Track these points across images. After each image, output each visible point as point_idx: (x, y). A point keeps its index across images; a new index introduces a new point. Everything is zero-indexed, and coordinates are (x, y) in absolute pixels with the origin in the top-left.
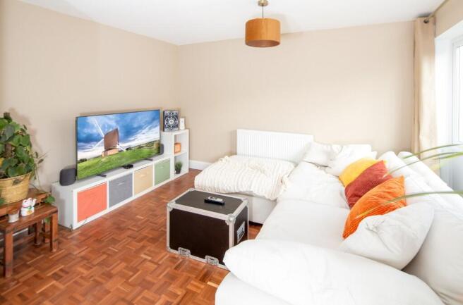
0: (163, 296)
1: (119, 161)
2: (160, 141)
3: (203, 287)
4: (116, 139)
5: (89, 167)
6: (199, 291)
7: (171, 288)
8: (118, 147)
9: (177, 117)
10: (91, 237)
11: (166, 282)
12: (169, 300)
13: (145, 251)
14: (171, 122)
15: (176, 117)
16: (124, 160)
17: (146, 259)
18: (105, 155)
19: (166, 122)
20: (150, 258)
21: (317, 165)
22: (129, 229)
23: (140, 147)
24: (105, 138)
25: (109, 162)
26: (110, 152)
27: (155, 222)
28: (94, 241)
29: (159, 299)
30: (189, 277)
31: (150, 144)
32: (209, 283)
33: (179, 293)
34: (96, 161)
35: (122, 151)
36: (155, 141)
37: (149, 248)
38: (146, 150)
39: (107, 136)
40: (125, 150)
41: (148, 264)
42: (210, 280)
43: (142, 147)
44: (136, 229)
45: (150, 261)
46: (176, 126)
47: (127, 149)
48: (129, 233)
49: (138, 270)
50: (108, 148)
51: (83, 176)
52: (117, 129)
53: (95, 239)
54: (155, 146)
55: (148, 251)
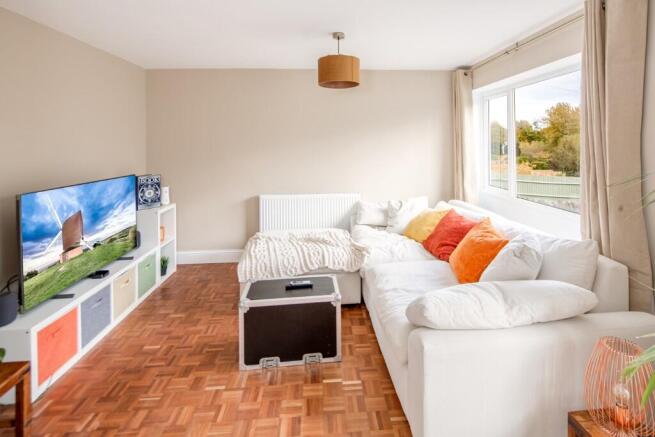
0: (282, 416)
1: (84, 268)
2: (136, 226)
3: (321, 387)
4: (79, 229)
5: (42, 285)
6: (321, 393)
7: (285, 404)
8: (82, 243)
9: (158, 184)
10: (84, 400)
11: (272, 402)
12: (295, 415)
13: (207, 383)
14: (149, 193)
15: (157, 186)
16: (91, 264)
17: (217, 391)
18: (64, 259)
19: (140, 195)
20: (223, 387)
21: (373, 226)
22: (147, 367)
23: (112, 240)
24: (63, 230)
25: (70, 271)
26: (72, 254)
27: (186, 344)
28: (99, 402)
29: (280, 420)
30: (297, 386)
31: (124, 233)
32: (325, 381)
33: (299, 404)
34: (51, 272)
35: (88, 249)
36: (130, 228)
37: (208, 378)
38: (119, 244)
39: (66, 224)
40: (92, 248)
41: (226, 395)
42: (324, 378)
43: (115, 239)
44: (163, 363)
45: (226, 390)
46: (157, 199)
47: (95, 246)
48: (155, 371)
49: (220, 407)
50: (69, 247)
51: (33, 303)
52: (80, 212)
53: (97, 399)
54: (130, 236)
55: (211, 380)
